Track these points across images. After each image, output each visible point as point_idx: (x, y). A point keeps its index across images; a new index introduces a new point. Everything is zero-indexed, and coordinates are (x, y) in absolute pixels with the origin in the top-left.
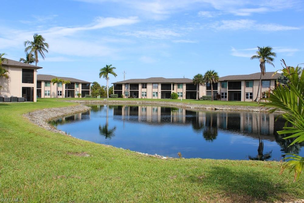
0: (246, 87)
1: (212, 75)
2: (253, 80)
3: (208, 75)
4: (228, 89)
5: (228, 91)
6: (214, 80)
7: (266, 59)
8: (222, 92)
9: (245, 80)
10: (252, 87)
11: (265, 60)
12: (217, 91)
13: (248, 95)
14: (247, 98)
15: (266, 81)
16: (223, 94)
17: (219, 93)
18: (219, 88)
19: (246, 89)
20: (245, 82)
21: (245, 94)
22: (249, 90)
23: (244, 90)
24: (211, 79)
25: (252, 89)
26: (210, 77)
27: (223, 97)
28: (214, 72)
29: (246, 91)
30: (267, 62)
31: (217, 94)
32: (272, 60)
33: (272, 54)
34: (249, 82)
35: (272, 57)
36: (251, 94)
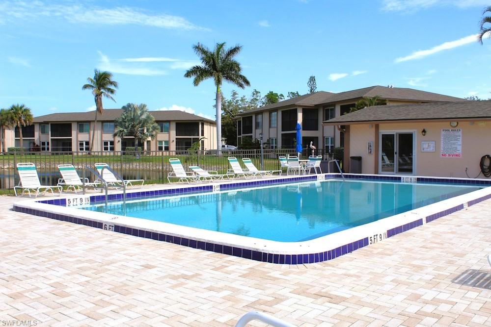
0: (80, 132)
1: (20, 112)
2: (89, 122)
3: (14, 112)
4: (51, 136)
5: (51, 139)
6: (23, 121)
7: (102, 90)
8: (43, 140)
9: (78, 122)
10: (89, 131)
11: (102, 92)
12: (34, 140)
13: (82, 144)
14: (81, 149)
15: (109, 123)
16: (43, 144)
17: (37, 143)
18: (37, 134)
19: (79, 135)
20: (78, 123)
21: (77, 143)
22: (84, 137)
23: (77, 137)
24: (17, 119)
25: (88, 135)
26: (16, 117)
27: (43, 149)
28: (24, 108)
29: (80, 139)
30: (104, 95)
31: (34, 143)
32: (112, 92)
33: (111, 83)
34: (83, 124)
35: (112, 87)
36: (87, 143)
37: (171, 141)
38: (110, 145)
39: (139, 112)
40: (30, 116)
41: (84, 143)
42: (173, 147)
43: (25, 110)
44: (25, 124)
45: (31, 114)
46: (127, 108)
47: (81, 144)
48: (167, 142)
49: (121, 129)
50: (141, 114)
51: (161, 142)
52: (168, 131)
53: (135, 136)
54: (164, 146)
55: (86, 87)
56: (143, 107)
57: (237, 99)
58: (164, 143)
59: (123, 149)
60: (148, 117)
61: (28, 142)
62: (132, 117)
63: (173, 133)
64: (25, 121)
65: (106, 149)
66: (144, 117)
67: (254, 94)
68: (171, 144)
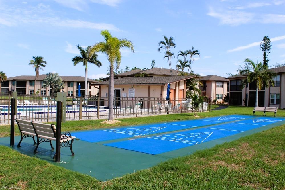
0: (30, 85)
5: (17, 88)
7: (39, 66)
8: (13, 89)
9: (30, 80)
10: (34, 85)
12: (9, 88)
14: (31, 94)
17: (10, 90)
18: (10, 85)
21: (29, 91)
22: (32, 88)
23: (29, 88)
25: (34, 87)
29: (30, 89)
30: (40, 68)
32: (44, 66)
33: (43, 62)
34: (32, 82)
35: (44, 64)
36: (33, 91)
37: (74, 91)
38: (45, 92)
39: (54, 77)
40: (5, 77)
41: (32, 91)
42: (75, 94)
43: (3, 74)
44: (2, 81)
45: (6, 76)
46: (49, 75)
47: (31, 91)
48: (72, 92)
49: (45, 84)
50: (55, 78)
51: (69, 92)
52: (73, 86)
53: (52, 88)
54: (71, 93)
55: (31, 64)
56: (56, 74)
57: (119, 71)
58: (71, 92)
59: (50, 94)
60: (59, 79)
61: (6, 89)
62: (50, 79)
63: (75, 87)
64: (3, 79)
65: (42, 94)
66: (56, 79)
67: (126, 69)
68: (74, 93)
